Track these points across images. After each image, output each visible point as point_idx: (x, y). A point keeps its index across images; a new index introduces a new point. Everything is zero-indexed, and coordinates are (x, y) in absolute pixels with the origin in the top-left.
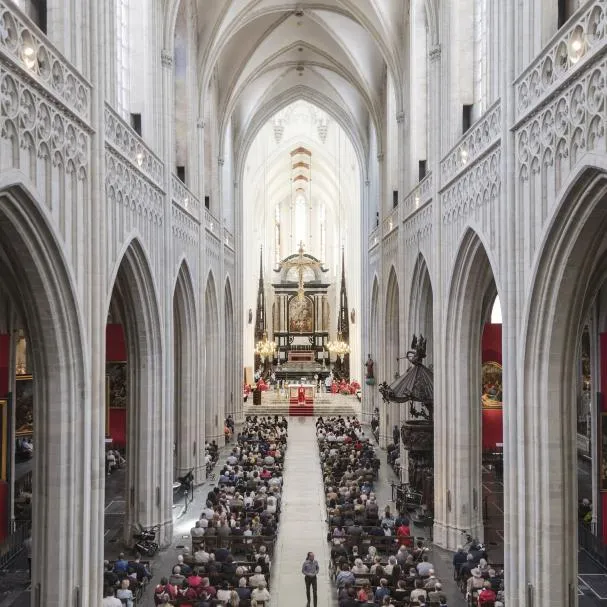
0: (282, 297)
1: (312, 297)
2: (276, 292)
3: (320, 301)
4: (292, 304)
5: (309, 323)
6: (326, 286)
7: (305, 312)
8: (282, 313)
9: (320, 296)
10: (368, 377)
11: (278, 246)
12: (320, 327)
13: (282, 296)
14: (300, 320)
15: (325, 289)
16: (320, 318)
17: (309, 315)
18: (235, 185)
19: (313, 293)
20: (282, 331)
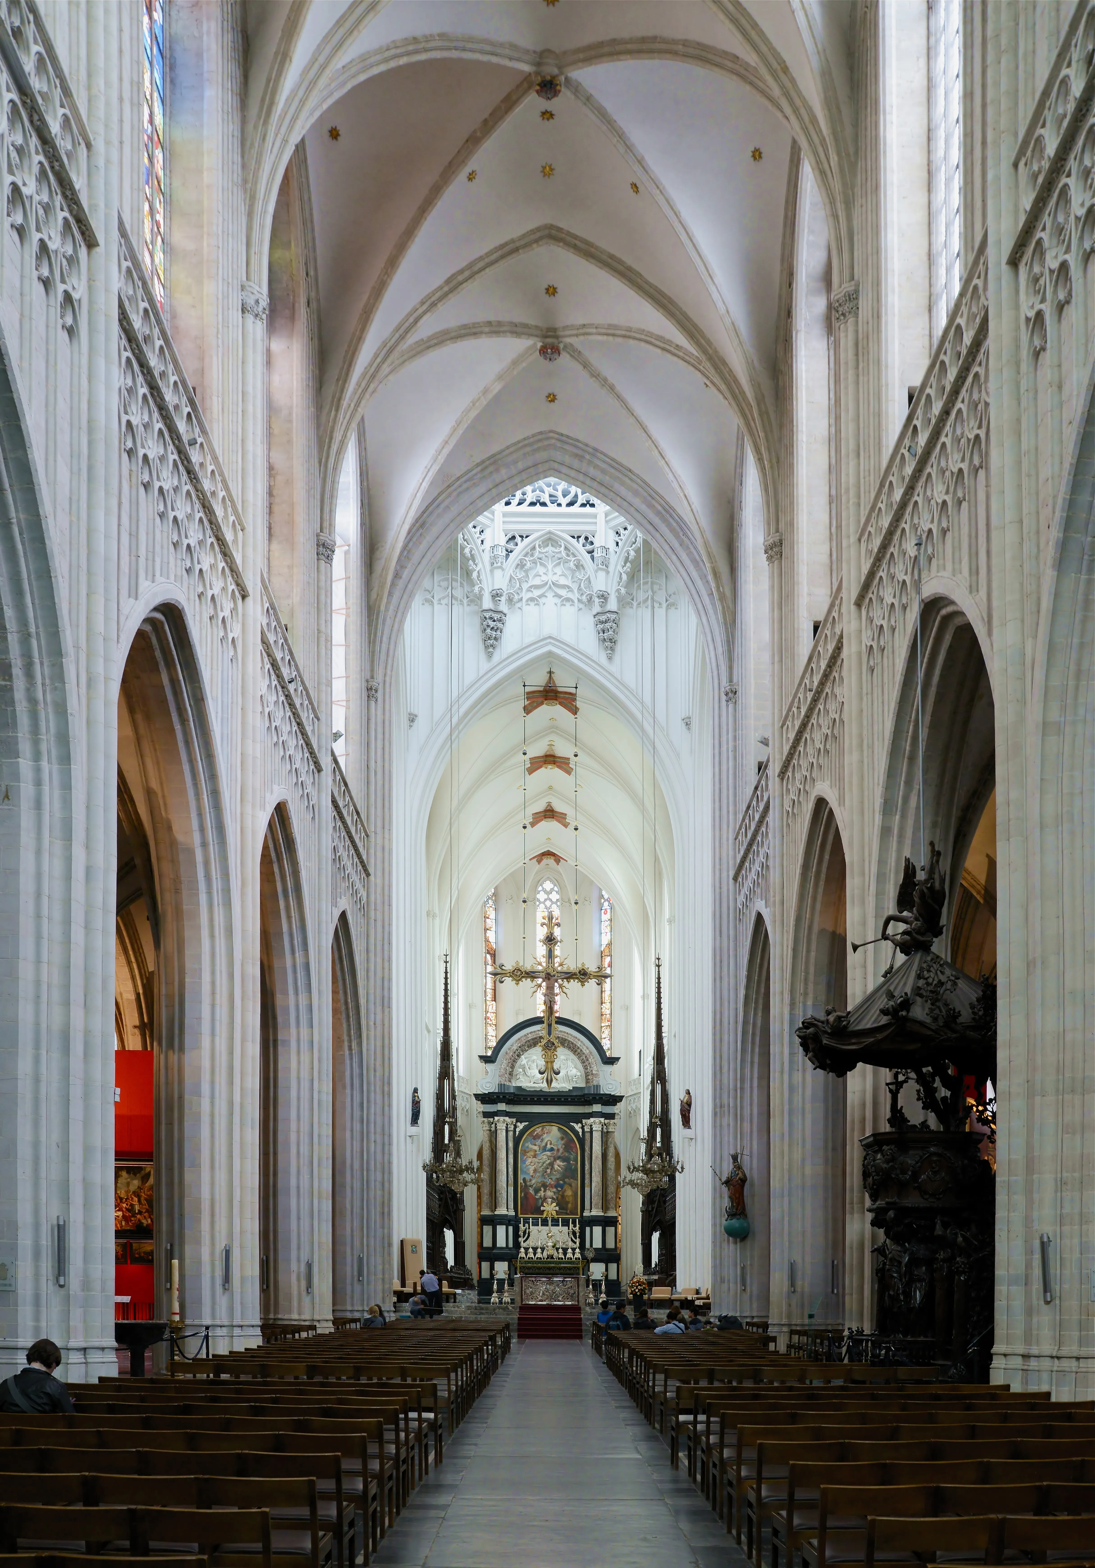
0: (502, 1127)
1: (578, 1127)
2: (486, 1115)
3: (597, 1136)
4: (526, 1144)
5: (569, 1193)
6: (614, 1100)
7: (559, 1165)
8: (502, 1165)
9: (596, 1124)
10: (731, 1215)
11: (492, 1007)
12: (597, 1199)
13: (502, 1122)
14: (545, 1186)
15: (608, 1110)
16: (597, 1178)
17: (569, 1173)
18: (370, 692)
19: (578, 1118)
20: (501, 1211)
